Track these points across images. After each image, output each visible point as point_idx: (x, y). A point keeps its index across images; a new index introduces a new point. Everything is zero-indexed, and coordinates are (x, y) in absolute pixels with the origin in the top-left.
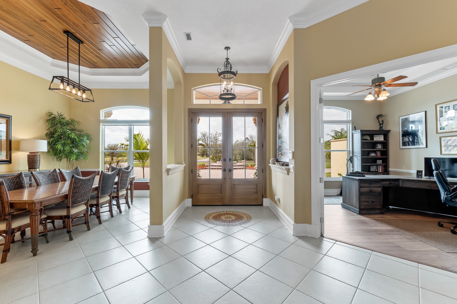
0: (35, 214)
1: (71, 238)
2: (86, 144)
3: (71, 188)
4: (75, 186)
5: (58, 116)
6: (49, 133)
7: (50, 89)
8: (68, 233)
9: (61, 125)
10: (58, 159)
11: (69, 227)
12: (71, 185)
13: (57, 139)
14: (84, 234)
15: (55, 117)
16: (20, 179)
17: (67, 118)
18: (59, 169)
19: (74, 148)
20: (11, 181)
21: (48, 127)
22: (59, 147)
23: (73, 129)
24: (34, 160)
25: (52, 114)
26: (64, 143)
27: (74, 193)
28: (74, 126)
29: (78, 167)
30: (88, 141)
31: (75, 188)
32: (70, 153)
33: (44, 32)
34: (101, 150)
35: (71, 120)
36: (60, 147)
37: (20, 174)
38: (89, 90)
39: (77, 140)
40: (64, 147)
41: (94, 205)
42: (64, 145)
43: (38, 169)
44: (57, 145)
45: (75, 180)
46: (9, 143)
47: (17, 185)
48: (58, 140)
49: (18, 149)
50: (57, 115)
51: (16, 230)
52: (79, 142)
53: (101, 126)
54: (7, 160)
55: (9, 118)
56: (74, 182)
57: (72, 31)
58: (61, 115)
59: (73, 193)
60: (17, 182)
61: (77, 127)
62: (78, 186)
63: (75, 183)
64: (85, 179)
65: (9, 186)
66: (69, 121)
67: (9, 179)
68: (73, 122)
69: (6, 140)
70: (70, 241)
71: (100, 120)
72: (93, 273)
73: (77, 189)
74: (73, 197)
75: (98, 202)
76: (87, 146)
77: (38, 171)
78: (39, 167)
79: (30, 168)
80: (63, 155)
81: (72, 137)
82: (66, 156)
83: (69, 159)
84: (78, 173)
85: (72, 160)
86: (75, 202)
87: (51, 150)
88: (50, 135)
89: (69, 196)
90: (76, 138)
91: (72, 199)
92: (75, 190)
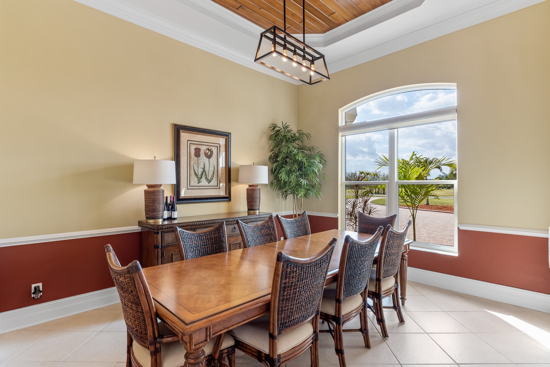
0: (193, 361)
2: (319, 171)
3: (276, 287)
4: (285, 283)
5: (283, 129)
6: (272, 155)
7: (256, 60)
9: (287, 141)
10: (284, 195)
12: (277, 281)
13: (282, 163)
15: (279, 131)
16: (220, 233)
17: (294, 129)
19: (302, 178)
21: (272, 147)
22: (282, 177)
23: (302, 147)
24: (253, 197)
25: (276, 126)
26: (290, 169)
27: (283, 300)
28: (302, 142)
29: (305, 212)
30: (321, 165)
31: (285, 287)
32: (297, 185)
34: (341, 180)
35: (299, 132)
36: (284, 176)
38: (320, 56)
39: (306, 164)
40: (288, 176)
42: (289, 173)
43: (258, 211)
44: (280, 173)
45: (285, 267)
46: (228, 170)
48: (282, 166)
49: (237, 181)
50: (282, 127)
52: (309, 168)
53: (340, 138)
54: (226, 196)
55: (228, 136)
56: (282, 274)
58: (287, 127)
59: (281, 301)
60: (216, 237)
61: (307, 143)
62: (292, 283)
63: (285, 275)
64: (310, 263)
66: (297, 134)
68: (301, 136)
71: (338, 127)
74: (282, 311)
76: (319, 173)
77: (258, 214)
78: (259, 209)
79: (249, 210)
80: (288, 189)
81: (300, 159)
82: (292, 191)
83: (296, 196)
84: (305, 223)
85: (300, 197)
86: (286, 322)
87: (276, 181)
88: (274, 158)
89: (272, 308)
90: (305, 161)
91: (278, 315)
92: (286, 293)
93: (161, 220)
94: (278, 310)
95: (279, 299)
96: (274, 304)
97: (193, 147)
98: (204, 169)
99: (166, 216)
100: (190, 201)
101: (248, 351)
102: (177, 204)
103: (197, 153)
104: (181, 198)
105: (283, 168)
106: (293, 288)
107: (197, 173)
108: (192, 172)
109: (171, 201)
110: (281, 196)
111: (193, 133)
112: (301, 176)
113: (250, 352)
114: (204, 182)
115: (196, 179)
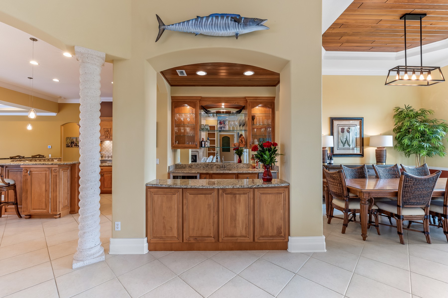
0: (364, 202)
1: (402, 241)
3: (401, 185)
4: (406, 185)
6: (396, 128)
7: (386, 84)
8: (399, 234)
9: (409, 118)
10: (407, 154)
11: (399, 228)
13: (405, 133)
14: (421, 245)
15: (402, 111)
16: (363, 170)
17: (417, 108)
18: (401, 165)
19: (425, 142)
20: (356, 171)
21: (395, 122)
22: (405, 142)
23: (425, 120)
24: (381, 155)
25: (399, 109)
26: (412, 137)
28: (424, 117)
29: (425, 164)
30: (445, 133)
31: (406, 186)
32: (420, 147)
33: (383, 32)
35: (421, 110)
36: (407, 141)
37: (363, 165)
38: (436, 68)
40: (411, 142)
41: (440, 214)
42: (411, 139)
43: (384, 163)
44: (403, 139)
45: (406, 178)
46: (362, 139)
47: (361, 174)
48: (405, 135)
49: (368, 145)
50: (405, 109)
51: (352, 211)
52: (431, 135)
54: (360, 154)
55: (361, 119)
56: (404, 180)
57: (409, 10)
58: (409, 108)
60: (361, 172)
61: (429, 117)
62: (410, 185)
63: (406, 181)
64: (423, 179)
65: (355, 175)
66: (419, 112)
67: (355, 169)
68: (424, 112)
69: (359, 138)
70: (401, 244)
72: (411, 295)
73: (409, 188)
74: (404, 197)
75: (445, 212)
77: (385, 165)
78: (385, 162)
79: (377, 162)
80: (411, 150)
81: (422, 129)
82: (414, 151)
83: (418, 155)
84: (425, 171)
85: (423, 155)
86: (407, 202)
87: (399, 145)
88: (397, 130)
89: (399, 194)
90: (428, 131)
91: (402, 198)
92: (406, 189)
93: (326, 164)
94: (402, 196)
95: (403, 191)
96: (400, 193)
97: (340, 128)
98: (346, 139)
99: (328, 163)
100: (339, 156)
101: (385, 213)
102: (333, 157)
103: (343, 130)
104: (334, 154)
105: (406, 136)
106: (410, 187)
107: (342, 141)
108: (340, 141)
109: (329, 155)
110: (404, 155)
111: (340, 121)
112: (423, 141)
113: (386, 213)
114: (346, 146)
115: (342, 144)
